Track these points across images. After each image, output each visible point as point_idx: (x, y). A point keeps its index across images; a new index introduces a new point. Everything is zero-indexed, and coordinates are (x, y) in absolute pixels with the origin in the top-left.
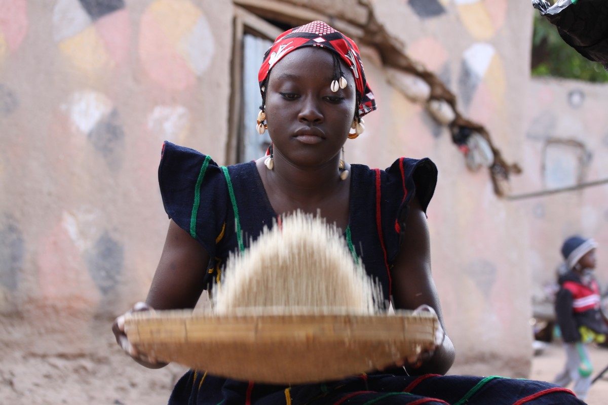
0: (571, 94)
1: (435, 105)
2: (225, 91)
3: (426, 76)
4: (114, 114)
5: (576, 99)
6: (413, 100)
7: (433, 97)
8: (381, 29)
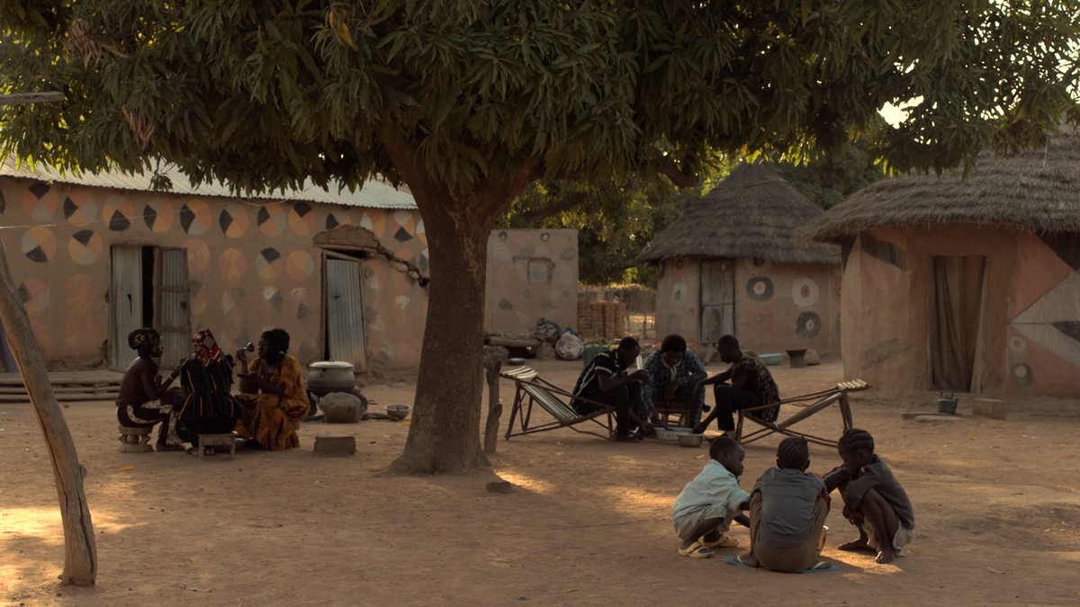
0: (542, 235)
1: (411, 273)
2: (320, 280)
3: (405, 263)
4: (279, 292)
5: (545, 237)
6: (402, 272)
7: (409, 270)
8: (384, 248)
